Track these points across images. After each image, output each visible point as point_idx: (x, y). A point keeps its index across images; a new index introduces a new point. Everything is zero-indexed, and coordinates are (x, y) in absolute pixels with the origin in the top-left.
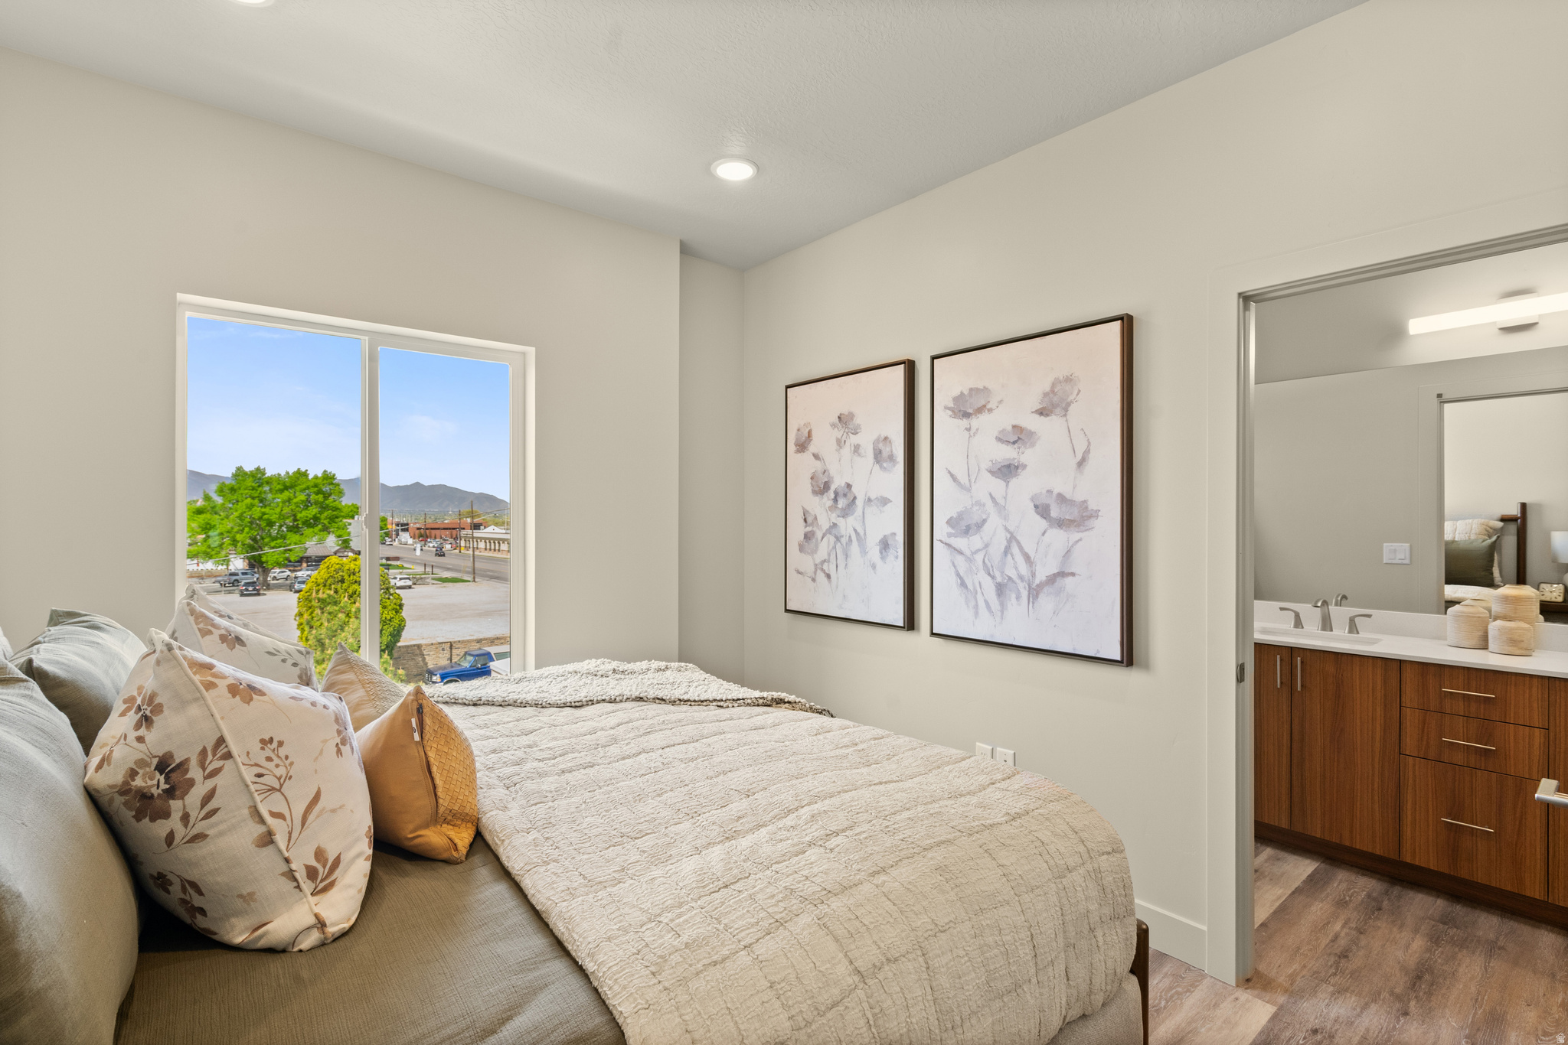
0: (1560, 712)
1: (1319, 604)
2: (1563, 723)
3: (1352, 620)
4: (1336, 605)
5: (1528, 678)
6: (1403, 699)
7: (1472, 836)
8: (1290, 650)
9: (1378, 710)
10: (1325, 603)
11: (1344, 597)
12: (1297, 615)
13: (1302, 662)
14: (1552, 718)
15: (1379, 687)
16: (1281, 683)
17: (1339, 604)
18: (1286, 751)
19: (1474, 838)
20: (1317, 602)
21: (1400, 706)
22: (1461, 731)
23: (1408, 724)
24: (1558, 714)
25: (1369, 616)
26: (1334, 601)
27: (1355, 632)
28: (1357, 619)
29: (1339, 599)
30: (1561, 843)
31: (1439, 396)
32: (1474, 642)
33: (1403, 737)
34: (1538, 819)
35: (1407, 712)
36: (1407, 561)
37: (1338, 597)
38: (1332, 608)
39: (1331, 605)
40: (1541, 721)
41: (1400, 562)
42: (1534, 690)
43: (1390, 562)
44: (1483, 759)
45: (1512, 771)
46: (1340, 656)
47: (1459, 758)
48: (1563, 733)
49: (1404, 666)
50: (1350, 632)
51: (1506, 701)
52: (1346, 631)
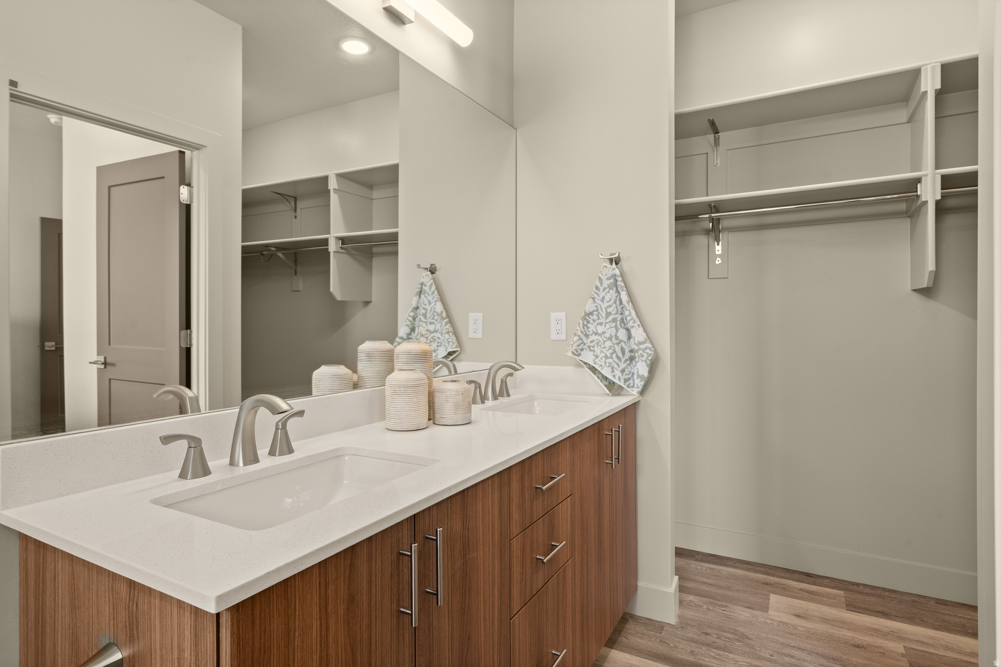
8: (413, 521)
12: (195, 443)
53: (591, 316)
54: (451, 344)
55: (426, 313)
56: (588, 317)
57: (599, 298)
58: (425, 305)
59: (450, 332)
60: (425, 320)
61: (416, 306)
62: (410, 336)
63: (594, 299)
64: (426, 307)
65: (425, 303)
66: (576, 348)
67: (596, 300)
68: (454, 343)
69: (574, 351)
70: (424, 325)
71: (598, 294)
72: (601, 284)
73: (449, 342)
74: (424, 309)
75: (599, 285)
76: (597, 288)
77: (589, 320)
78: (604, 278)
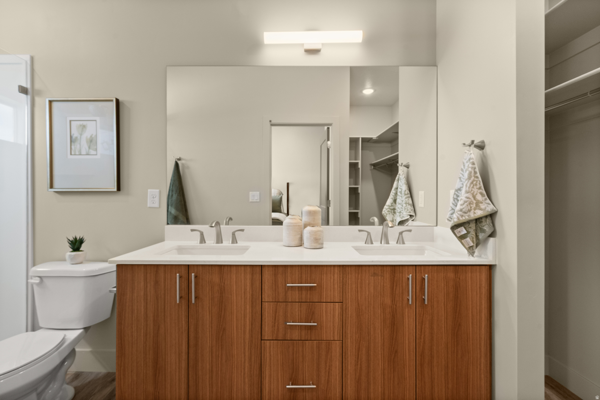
0: (348, 289)
1: (213, 225)
2: (350, 297)
3: (233, 234)
4: (226, 224)
5: (332, 268)
6: (263, 296)
7: (303, 392)
8: (187, 267)
9: (248, 307)
10: (218, 224)
11: (231, 219)
12: (202, 234)
13: (196, 277)
14: (344, 294)
15: (248, 290)
16: (181, 298)
17: (228, 224)
18: (184, 356)
19: (304, 393)
20: (212, 223)
21: (262, 302)
22: (297, 314)
23: (266, 315)
24: (347, 291)
25: (242, 230)
26: (225, 221)
27: (235, 242)
28: (236, 233)
29: (228, 220)
30: (349, 381)
31: (270, 121)
32: (297, 242)
33: (263, 326)
34: (338, 368)
35: (266, 305)
36: (258, 201)
37: (227, 219)
38: (223, 227)
39: (223, 224)
40: (339, 298)
41: (256, 201)
42: (336, 276)
43: (252, 201)
44: (309, 331)
45: (325, 337)
46: (222, 268)
47: (296, 335)
48: (350, 303)
49: (264, 269)
50: (233, 243)
51: (321, 286)
52: (230, 243)
53: (459, 192)
54: (406, 210)
55: (402, 191)
56: (457, 192)
57: (464, 178)
58: (401, 186)
59: (407, 203)
60: (401, 195)
61: (396, 187)
62: (392, 205)
63: (460, 178)
64: (401, 187)
65: (401, 185)
66: (450, 216)
67: (462, 180)
68: (408, 210)
69: (448, 218)
70: (400, 198)
71: (463, 175)
72: (464, 166)
73: (405, 209)
74: (400, 189)
75: (463, 167)
76: (462, 170)
77: (458, 194)
78: (465, 162)
